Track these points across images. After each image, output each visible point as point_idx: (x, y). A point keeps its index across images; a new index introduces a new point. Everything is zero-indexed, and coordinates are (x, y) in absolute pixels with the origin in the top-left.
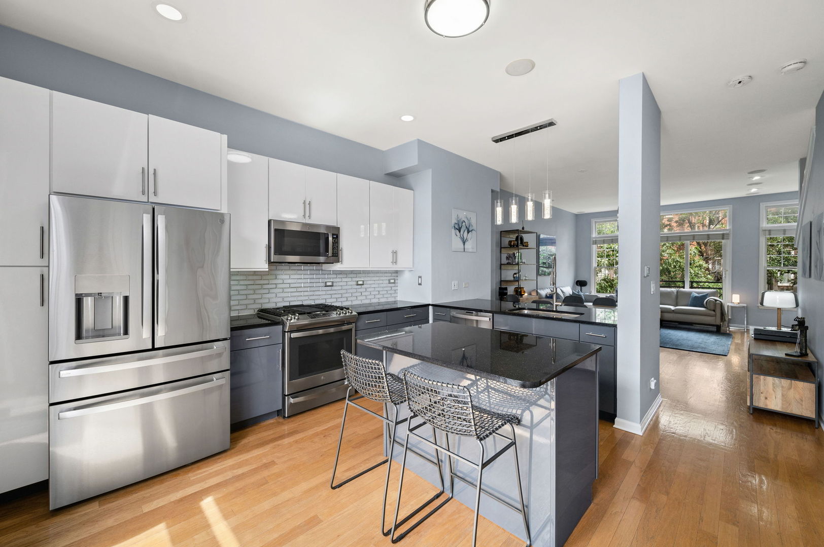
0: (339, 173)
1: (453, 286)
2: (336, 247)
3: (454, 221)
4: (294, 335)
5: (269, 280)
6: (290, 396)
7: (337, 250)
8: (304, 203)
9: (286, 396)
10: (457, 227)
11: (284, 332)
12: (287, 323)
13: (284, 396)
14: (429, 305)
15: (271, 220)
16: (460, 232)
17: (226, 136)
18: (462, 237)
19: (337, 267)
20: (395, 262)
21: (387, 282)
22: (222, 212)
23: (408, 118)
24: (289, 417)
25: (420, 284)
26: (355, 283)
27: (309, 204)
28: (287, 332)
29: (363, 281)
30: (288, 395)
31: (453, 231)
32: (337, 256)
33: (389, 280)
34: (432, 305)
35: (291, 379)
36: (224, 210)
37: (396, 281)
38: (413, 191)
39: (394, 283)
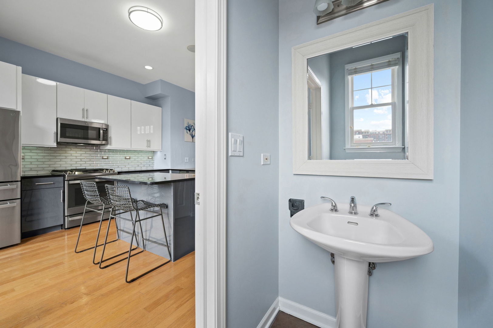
0: (109, 94)
1: (185, 160)
2: (106, 136)
3: (186, 125)
4: (71, 182)
5: (60, 153)
6: (69, 217)
7: (107, 137)
8: (83, 110)
9: (66, 216)
10: (187, 128)
11: (64, 181)
12: (66, 175)
13: (64, 216)
14: (170, 169)
15: (58, 118)
16: (190, 131)
17: (21, 67)
18: (191, 134)
19: (108, 147)
20: (149, 146)
21: (147, 158)
22: (18, 110)
23: (148, 68)
24: (67, 228)
25: (165, 159)
26: (124, 158)
27: (87, 111)
28: (66, 180)
29: (130, 157)
30: (67, 216)
31: (185, 130)
32: (107, 141)
33: (148, 157)
34: (171, 170)
35: (69, 207)
36: (19, 109)
37: (153, 158)
38: (161, 108)
39: (152, 158)
